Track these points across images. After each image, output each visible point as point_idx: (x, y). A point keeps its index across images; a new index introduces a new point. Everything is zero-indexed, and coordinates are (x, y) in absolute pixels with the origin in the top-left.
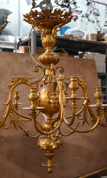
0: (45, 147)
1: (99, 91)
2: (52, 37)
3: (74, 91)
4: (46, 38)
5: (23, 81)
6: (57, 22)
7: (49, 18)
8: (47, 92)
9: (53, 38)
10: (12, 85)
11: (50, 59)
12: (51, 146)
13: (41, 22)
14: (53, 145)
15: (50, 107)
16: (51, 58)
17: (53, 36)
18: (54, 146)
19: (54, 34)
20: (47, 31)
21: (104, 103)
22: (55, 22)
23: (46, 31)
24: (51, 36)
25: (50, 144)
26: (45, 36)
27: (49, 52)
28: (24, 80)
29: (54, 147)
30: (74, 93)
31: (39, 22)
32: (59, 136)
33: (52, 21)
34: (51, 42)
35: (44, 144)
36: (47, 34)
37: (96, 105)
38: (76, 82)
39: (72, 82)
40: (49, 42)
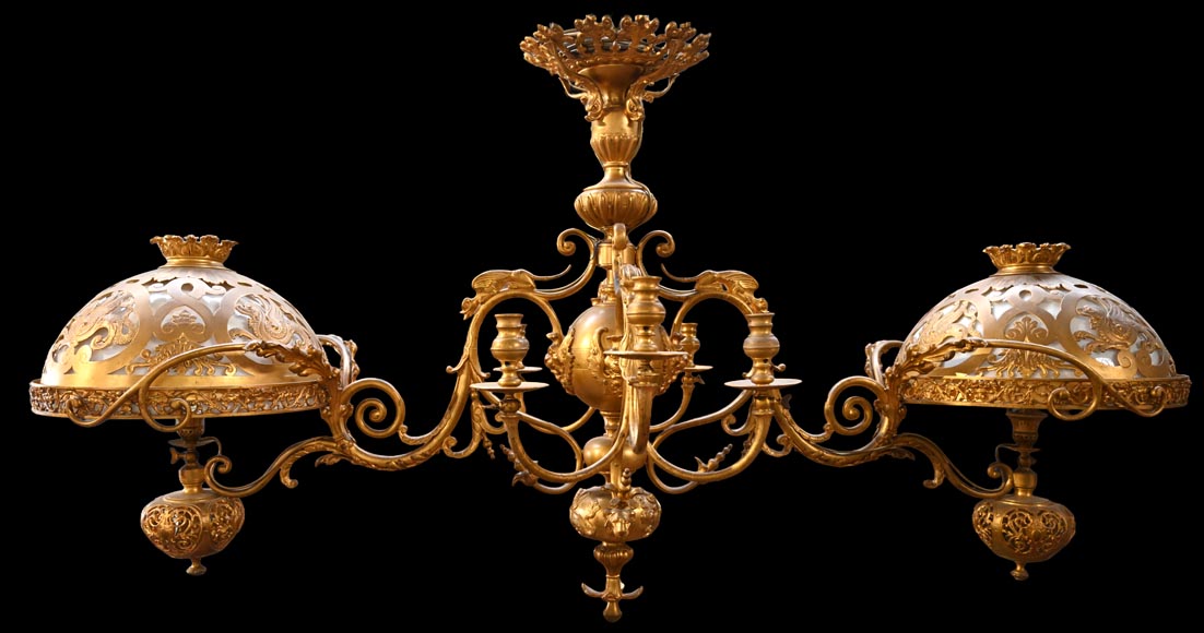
0: (589, 529)
1: (762, 328)
2: (625, 121)
3: (646, 328)
4: (603, 124)
5: (518, 288)
6: (641, 64)
7: (607, 49)
8: (598, 330)
9: (631, 124)
10: (478, 303)
11: (613, 207)
12: (610, 525)
13: (583, 66)
14: (616, 522)
15: (606, 383)
16: (618, 204)
17: (629, 117)
18: (619, 525)
19: (631, 110)
20: (610, 100)
21: (778, 375)
22: (633, 63)
23: (606, 97)
24: (619, 118)
25: (605, 515)
26: (600, 120)
27: (616, 177)
28: (520, 285)
29: (618, 528)
30: (646, 336)
31: (576, 67)
32: (628, 491)
33: (621, 61)
34: (620, 141)
35: (588, 518)
36: (607, 111)
37: (753, 382)
38: (652, 297)
39: (639, 297)
40: (612, 141)
